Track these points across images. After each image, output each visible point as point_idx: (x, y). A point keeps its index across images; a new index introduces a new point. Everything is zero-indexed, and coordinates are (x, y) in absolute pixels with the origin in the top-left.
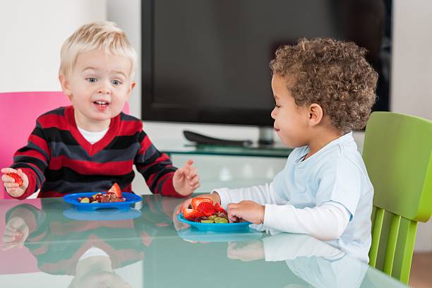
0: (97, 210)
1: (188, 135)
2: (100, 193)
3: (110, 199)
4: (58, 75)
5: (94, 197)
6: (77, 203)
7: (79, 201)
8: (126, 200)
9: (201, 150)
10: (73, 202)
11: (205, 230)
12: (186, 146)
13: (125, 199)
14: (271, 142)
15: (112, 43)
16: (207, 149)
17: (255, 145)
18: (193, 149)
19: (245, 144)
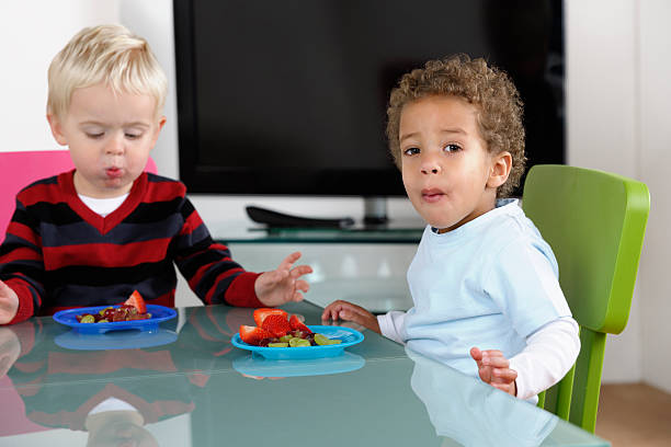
0: (107, 333)
1: (254, 213)
2: (111, 308)
3: (127, 316)
4: (45, 114)
5: (102, 313)
6: (76, 324)
7: (79, 320)
8: (153, 317)
9: (275, 237)
10: (69, 322)
11: (275, 358)
12: (251, 230)
13: (150, 315)
14: (384, 220)
15: (124, 73)
16: (284, 235)
17: (359, 225)
18: (262, 235)
19: (343, 224)
